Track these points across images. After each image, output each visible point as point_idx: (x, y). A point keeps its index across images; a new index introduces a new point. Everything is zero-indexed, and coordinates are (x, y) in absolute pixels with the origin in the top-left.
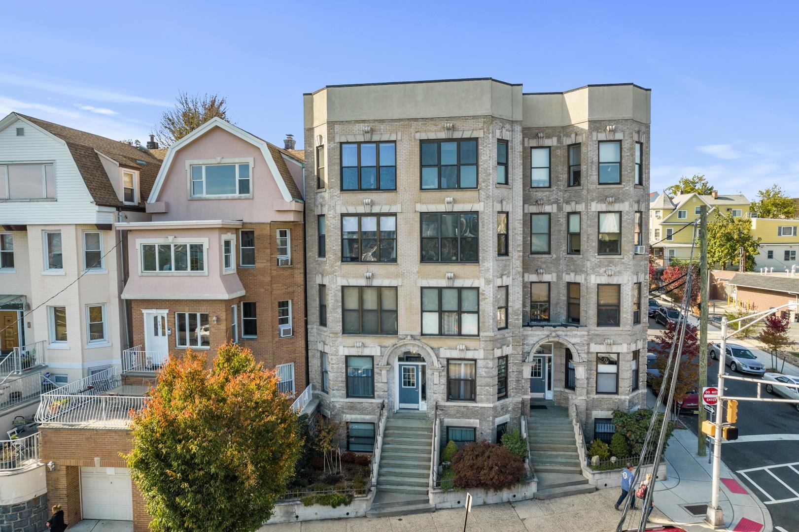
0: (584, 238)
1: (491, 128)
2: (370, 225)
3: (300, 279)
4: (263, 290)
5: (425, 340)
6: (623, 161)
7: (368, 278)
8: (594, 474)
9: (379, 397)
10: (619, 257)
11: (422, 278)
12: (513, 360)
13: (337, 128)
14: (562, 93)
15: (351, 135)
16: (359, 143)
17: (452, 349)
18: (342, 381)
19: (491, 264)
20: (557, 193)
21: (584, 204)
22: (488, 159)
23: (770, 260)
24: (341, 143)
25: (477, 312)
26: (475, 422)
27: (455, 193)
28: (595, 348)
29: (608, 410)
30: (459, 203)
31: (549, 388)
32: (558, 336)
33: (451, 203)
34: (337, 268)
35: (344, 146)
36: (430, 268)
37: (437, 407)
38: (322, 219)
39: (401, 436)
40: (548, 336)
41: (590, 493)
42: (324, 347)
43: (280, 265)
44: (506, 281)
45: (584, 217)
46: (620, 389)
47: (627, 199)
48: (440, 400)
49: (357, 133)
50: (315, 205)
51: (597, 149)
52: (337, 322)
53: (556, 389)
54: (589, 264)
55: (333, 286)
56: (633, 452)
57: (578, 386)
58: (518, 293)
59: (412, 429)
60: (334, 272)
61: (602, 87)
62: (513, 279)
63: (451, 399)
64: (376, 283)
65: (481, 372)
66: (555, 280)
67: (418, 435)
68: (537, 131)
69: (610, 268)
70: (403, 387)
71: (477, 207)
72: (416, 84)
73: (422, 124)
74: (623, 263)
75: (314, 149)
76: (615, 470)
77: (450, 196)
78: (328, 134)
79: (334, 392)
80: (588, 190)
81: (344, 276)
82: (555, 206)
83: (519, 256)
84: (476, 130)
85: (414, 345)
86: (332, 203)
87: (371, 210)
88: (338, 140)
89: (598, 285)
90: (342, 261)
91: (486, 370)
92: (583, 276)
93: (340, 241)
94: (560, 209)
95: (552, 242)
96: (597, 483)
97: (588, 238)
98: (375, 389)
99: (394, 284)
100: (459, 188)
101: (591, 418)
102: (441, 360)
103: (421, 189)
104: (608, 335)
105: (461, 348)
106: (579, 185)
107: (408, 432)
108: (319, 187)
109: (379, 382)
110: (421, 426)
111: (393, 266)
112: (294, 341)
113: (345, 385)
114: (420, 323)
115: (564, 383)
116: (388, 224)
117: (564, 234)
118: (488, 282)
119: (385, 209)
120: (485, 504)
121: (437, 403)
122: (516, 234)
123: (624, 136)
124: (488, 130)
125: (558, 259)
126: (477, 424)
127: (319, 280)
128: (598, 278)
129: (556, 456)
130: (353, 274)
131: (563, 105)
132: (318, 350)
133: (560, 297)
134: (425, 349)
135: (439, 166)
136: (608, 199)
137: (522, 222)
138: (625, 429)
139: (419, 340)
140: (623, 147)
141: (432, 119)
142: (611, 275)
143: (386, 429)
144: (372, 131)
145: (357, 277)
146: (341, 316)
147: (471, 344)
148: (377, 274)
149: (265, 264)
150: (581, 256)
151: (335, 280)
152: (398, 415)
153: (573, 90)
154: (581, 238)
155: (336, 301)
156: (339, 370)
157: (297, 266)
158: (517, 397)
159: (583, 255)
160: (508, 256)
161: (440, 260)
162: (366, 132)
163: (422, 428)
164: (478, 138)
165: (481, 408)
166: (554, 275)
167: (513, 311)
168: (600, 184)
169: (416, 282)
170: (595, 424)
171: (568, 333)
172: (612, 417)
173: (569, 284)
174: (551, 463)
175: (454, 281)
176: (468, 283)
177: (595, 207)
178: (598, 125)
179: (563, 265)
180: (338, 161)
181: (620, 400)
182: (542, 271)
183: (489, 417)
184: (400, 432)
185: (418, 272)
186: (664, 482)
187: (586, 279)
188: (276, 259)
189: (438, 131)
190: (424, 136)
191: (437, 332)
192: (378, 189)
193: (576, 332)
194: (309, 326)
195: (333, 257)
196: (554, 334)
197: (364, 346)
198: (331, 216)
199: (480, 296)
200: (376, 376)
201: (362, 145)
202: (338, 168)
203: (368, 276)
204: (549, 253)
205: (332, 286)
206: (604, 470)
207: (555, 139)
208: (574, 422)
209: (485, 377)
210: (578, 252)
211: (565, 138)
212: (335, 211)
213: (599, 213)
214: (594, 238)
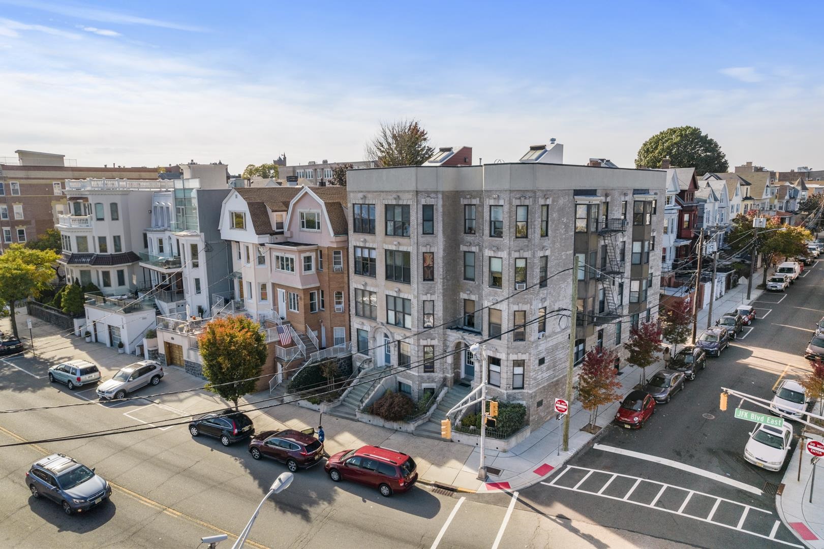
2: (366, 254)
3: (346, 280)
5: (388, 327)
6: (504, 221)
7: (365, 285)
8: (452, 431)
9: (370, 355)
10: (501, 290)
11: (386, 289)
12: (438, 349)
13: (351, 195)
18: (356, 342)
19: (416, 286)
22: (414, 219)
24: (354, 204)
28: (488, 352)
30: (402, 245)
32: (464, 339)
34: (353, 277)
36: (390, 284)
37: (393, 369)
43: (334, 271)
44: (431, 297)
46: (501, 384)
47: (505, 249)
48: (395, 365)
49: (359, 199)
51: (489, 211)
52: (354, 308)
55: (353, 288)
58: (440, 306)
61: (492, 166)
62: (438, 297)
64: (368, 289)
68: (467, 193)
69: (495, 297)
71: (410, 249)
73: (385, 195)
74: (503, 295)
76: (467, 434)
77: (399, 240)
81: (356, 282)
83: (441, 282)
84: (409, 200)
86: (351, 238)
87: (366, 245)
88: (352, 202)
89: (489, 308)
90: (355, 273)
93: (354, 261)
95: (475, 273)
96: (453, 437)
98: (369, 350)
99: (375, 290)
100: (403, 236)
102: (394, 340)
103: (386, 234)
104: (494, 345)
109: (370, 347)
111: (375, 280)
112: (344, 315)
113: (357, 345)
114: (386, 316)
116: (373, 255)
118: (415, 297)
119: (372, 245)
120: (383, 427)
124: (415, 200)
126: (411, 384)
130: (359, 282)
134: (388, 332)
135: (394, 221)
136: (494, 248)
139: (385, 326)
140: (504, 210)
141: (390, 192)
142: (497, 303)
144: (366, 198)
145: (361, 284)
147: (407, 333)
148: (368, 284)
149: (326, 270)
151: (353, 284)
155: (354, 296)
156: (355, 336)
158: (441, 374)
159: (483, 285)
160: (432, 281)
161: (394, 280)
162: (363, 198)
164: (410, 205)
165: (413, 375)
167: (437, 317)
168: (491, 236)
169: (384, 292)
175: (401, 294)
176: (406, 296)
178: (489, 194)
180: (352, 215)
181: (501, 392)
183: (416, 381)
185: (385, 285)
186: (501, 453)
188: (332, 268)
189: (392, 199)
190: (387, 202)
191: (394, 323)
192: (369, 232)
193: (474, 339)
195: (352, 270)
197: (364, 324)
198: (351, 246)
199: (411, 305)
200: (369, 343)
202: (352, 219)
204: (474, 280)
209: (414, 356)
212: (353, 243)
213: (490, 257)
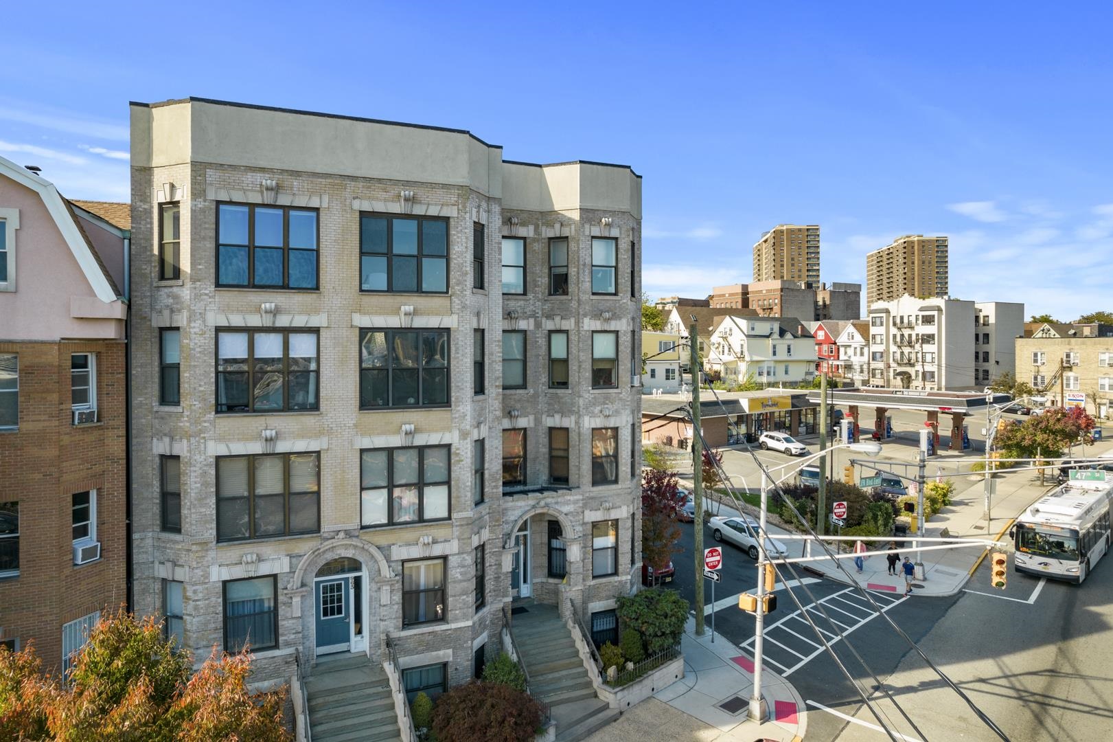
0: (573, 367)
1: (468, 205)
2: (269, 347)
3: (118, 448)
4: (38, 476)
5: (367, 536)
6: (620, 265)
7: (269, 440)
8: (616, 693)
9: (288, 644)
10: (615, 391)
11: (361, 435)
12: (491, 548)
13: (211, 174)
14: (540, 166)
15: (240, 190)
16: (252, 206)
17: (410, 545)
18: (216, 629)
19: (469, 408)
20: (534, 302)
21: (573, 320)
22: (464, 250)
23: (653, 379)
24: (218, 203)
25: (448, 483)
26: (446, 654)
27: (415, 298)
28: (592, 516)
29: (608, 598)
30: (421, 314)
31: (525, 581)
32: (547, 505)
33: (410, 314)
34: (206, 424)
35: (222, 207)
36: (377, 418)
37: (389, 643)
38: (168, 336)
39: (339, 704)
40: (534, 507)
41: (615, 721)
42: (173, 571)
43: (76, 421)
44: (484, 432)
45: (573, 337)
46: (620, 567)
47: (624, 315)
48: (391, 629)
49: (251, 189)
50: (152, 308)
51: (589, 247)
52: (206, 522)
53: (536, 581)
54: (581, 402)
55: (199, 458)
56: (650, 651)
57: (572, 572)
58: (496, 448)
59: (354, 688)
60: (201, 431)
61: (595, 166)
62: (490, 428)
63: (408, 625)
64: (282, 447)
65: (455, 573)
66: (532, 425)
67: (369, 695)
68: (509, 214)
69: (606, 406)
70: (322, 618)
71: (449, 322)
72: (355, 122)
73: (363, 187)
74: (621, 399)
75: (152, 207)
76: (637, 680)
77: (408, 304)
78: (194, 182)
79: (199, 651)
80: (579, 301)
81: (220, 439)
82: (532, 321)
83: (498, 394)
84: (448, 205)
85: (346, 547)
86: (198, 307)
87: (274, 322)
88: (212, 195)
89: (593, 429)
90: (217, 412)
91: (462, 570)
92: (573, 418)
93: (213, 375)
94: (538, 325)
95: (528, 372)
96: (619, 704)
97: (580, 366)
98: (281, 631)
99: (314, 446)
100: (419, 290)
101: (587, 613)
102: (393, 564)
103: (361, 290)
104: (605, 497)
105: (426, 542)
106: (565, 293)
107: (349, 695)
108: (162, 277)
109: (287, 619)
110: (368, 680)
111: (312, 417)
112: (102, 568)
113: (222, 635)
114: (359, 509)
115: (546, 571)
116: (302, 347)
117: (543, 361)
118: (464, 435)
119: (299, 321)
121: (387, 635)
122: (493, 361)
123: (620, 233)
124: (465, 207)
125: (536, 395)
126: (449, 657)
127: (160, 447)
128: (592, 420)
129: (560, 679)
130: (238, 434)
131: (542, 183)
132: (154, 578)
133: (539, 449)
134: (367, 550)
135: (389, 255)
136: (604, 315)
137: (501, 344)
138: (640, 621)
139: (357, 537)
140: (620, 246)
141: (380, 180)
142: (609, 416)
143: (310, 699)
144: (277, 189)
145: (247, 439)
146: (214, 512)
147: (440, 532)
148: (285, 433)
149: (47, 424)
150: (570, 391)
151: (202, 446)
152: (320, 668)
153: (557, 164)
154: (570, 367)
155: (205, 484)
156: (211, 610)
157: (111, 423)
158: (497, 603)
159: (572, 389)
160: (484, 394)
161: (391, 405)
162: (267, 189)
163: (372, 682)
164: (449, 218)
165: (456, 630)
166: (532, 418)
167: (490, 475)
168: (594, 294)
169: (351, 443)
170: (592, 620)
171: (559, 500)
172: (615, 606)
173: (551, 429)
174: (554, 690)
175: (413, 438)
176: (434, 439)
177: (589, 324)
178: (591, 215)
179: (542, 406)
180: (213, 234)
181: (620, 582)
182: (516, 413)
183: (466, 642)
184: (336, 697)
185: (355, 426)
186: (683, 680)
187: (577, 423)
188: (69, 413)
189: (388, 201)
190: (367, 206)
191: (385, 521)
192: (285, 286)
193: (569, 498)
194: (135, 536)
195: (198, 405)
196: (542, 503)
197: (260, 559)
198: (197, 330)
199: (453, 457)
200: (282, 611)
201: (258, 210)
202: (210, 245)
203: (269, 437)
204: (524, 386)
205: (197, 457)
206: (626, 684)
207: (531, 228)
208: (570, 624)
209: (461, 581)
210: (564, 385)
211: (544, 229)
212: (204, 321)
213: (593, 332)
214: (588, 366)
